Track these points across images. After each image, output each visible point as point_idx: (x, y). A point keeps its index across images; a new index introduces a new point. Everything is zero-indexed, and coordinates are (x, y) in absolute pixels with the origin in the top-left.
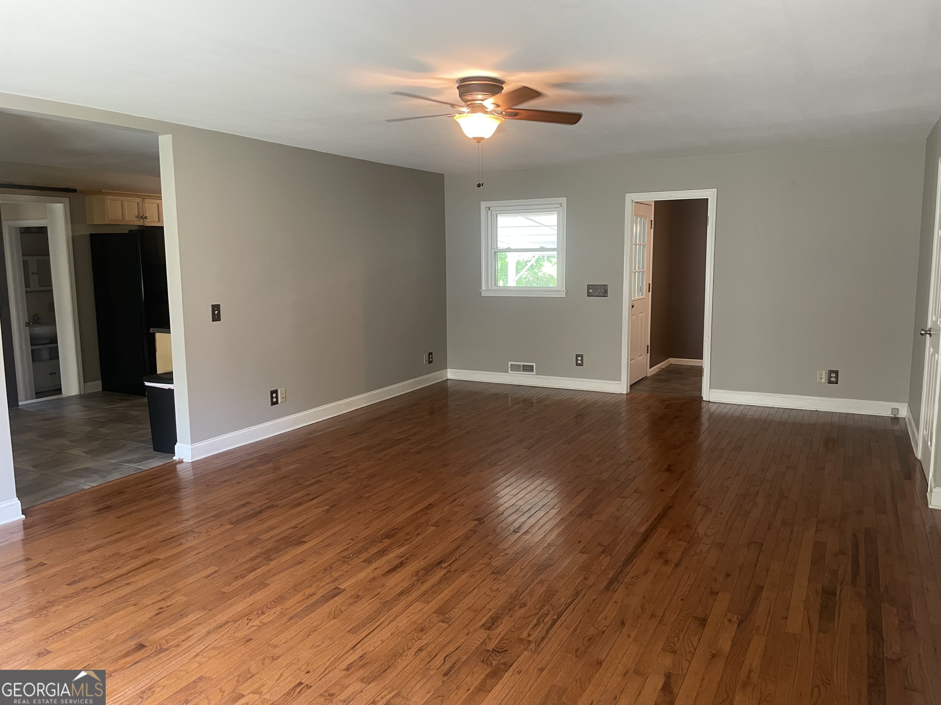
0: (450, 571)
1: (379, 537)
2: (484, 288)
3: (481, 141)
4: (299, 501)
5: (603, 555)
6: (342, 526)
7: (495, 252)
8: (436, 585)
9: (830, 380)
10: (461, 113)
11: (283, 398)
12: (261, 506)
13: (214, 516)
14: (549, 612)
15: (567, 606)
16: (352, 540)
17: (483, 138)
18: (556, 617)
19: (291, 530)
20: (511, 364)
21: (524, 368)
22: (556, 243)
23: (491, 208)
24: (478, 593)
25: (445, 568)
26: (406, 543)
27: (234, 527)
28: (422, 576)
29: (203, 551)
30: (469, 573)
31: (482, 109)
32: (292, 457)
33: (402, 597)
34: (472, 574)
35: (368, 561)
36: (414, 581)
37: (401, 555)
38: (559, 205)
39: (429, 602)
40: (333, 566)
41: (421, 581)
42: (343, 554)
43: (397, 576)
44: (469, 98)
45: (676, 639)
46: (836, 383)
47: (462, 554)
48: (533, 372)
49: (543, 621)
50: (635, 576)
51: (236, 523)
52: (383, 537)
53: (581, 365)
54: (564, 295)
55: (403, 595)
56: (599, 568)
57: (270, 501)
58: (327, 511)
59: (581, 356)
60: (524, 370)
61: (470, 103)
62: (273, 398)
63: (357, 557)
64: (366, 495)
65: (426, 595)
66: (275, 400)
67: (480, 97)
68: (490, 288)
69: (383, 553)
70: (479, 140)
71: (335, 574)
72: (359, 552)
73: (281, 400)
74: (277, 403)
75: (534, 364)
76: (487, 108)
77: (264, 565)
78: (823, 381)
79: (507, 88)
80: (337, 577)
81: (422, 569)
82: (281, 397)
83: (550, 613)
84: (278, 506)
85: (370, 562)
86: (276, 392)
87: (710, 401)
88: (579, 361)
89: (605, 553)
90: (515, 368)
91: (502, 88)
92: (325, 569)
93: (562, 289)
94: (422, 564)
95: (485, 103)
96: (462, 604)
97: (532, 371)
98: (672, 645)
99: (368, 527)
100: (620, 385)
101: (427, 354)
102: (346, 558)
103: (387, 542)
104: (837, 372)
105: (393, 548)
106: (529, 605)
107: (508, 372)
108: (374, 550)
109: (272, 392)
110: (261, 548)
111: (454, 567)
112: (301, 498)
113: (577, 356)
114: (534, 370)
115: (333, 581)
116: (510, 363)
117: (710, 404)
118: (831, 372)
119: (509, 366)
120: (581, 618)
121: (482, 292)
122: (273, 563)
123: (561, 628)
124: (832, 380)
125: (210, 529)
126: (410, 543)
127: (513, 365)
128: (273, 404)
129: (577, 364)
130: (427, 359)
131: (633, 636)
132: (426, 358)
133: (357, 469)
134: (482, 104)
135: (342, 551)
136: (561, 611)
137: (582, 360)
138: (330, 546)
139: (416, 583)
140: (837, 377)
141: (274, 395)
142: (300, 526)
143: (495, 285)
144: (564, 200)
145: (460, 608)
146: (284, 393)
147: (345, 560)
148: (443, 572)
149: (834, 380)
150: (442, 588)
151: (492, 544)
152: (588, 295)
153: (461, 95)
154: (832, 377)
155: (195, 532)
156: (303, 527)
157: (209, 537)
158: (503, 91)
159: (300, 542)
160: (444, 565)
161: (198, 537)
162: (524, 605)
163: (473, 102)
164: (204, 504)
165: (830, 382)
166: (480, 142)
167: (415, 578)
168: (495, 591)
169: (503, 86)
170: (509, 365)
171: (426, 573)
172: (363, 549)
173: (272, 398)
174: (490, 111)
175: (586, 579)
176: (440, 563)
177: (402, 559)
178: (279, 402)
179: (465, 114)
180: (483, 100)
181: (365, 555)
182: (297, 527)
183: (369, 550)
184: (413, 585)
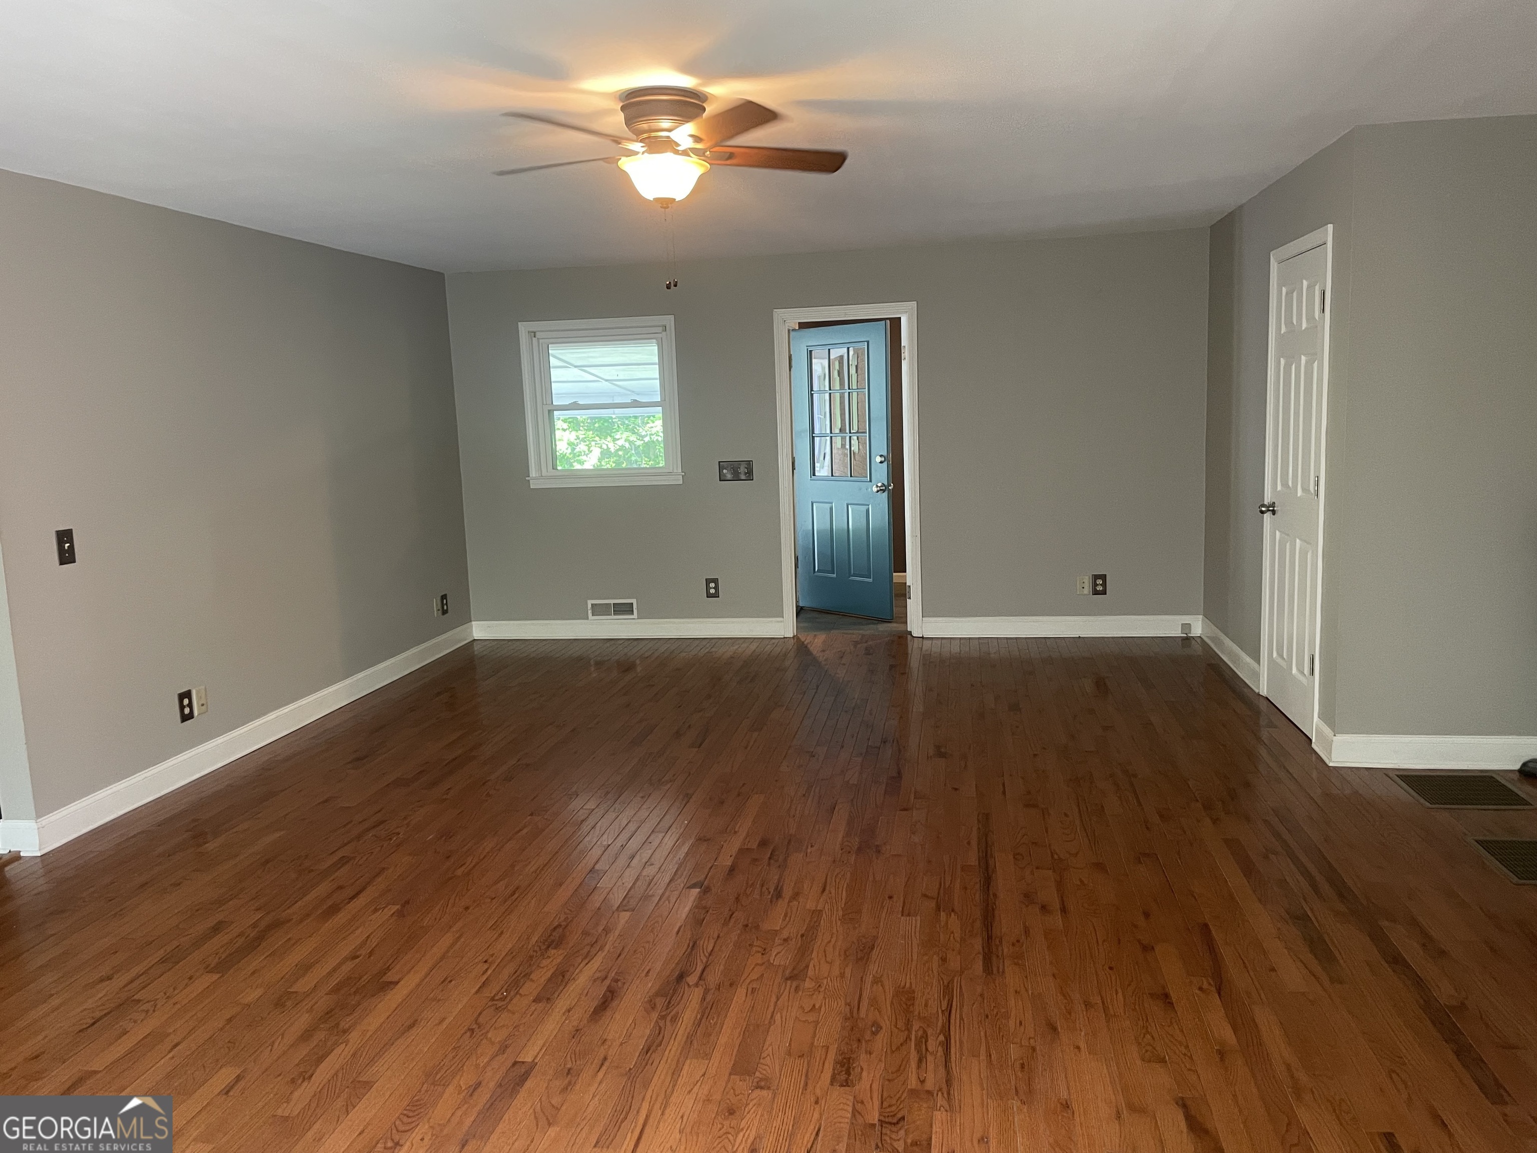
0: (709, 990)
1: (536, 948)
2: (533, 473)
3: (670, 205)
4: (330, 903)
5: (942, 914)
6: (447, 939)
7: (549, 411)
8: (701, 1019)
9: (1095, 589)
10: (631, 153)
11: (203, 705)
12: (254, 926)
13: (162, 961)
14: (925, 1032)
15: (947, 1014)
16: (486, 962)
17: (673, 200)
18: (942, 1038)
19: (350, 965)
20: (592, 604)
21: (616, 609)
22: (659, 393)
23: (537, 334)
24: (784, 1019)
25: (697, 985)
26: (593, 951)
27: (221, 977)
28: (665, 1008)
29: (184, 1038)
30: (745, 986)
31: (669, 145)
32: (259, 818)
33: (653, 1056)
34: (750, 990)
35: (545, 997)
36: (657, 1021)
37: (598, 975)
38: (661, 328)
39: (708, 1056)
40: (481, 1020)
41: (669, 1018)
42: (488, 993)
43: (617, 1016)
44: (645, 126)
45: (1148, 1036)
46: (1104, 592)
47: (710, 955)
48: (633, 614)
49: (927, 1050)
50: (1015, 941)
51: (223, 966)
52: (543, 947)
53: (716, 595)
54: (679, 480)
55: (654, 1051)
56: (952, 938)
57: (268, 913)
58: (400, 914)
59: (715, 581)
60: (616, 612)
61: (645, 135)
62: (184, 707)
63: (517, 993)
64: (459, 872)
65: (695, 1042)
66: (187, 711)
67: (665, 124)
68: (544, 473)
69: (561, 977)
70: (665, 203)
71: (497, 1036)
72: (516, 983)
73: (199, 710)
74: (191, 716)
75: (634, 601)
76: (678, 145)
77: (336, 1044)
78: (1086, 591)
79: (710, 109)
80: (505, 1041)
81: (657, 994)
82: (198, 703)
83: (929, 1034)
84: (290, 920)
85: (548, 999)
86: (188, 694)
87: (925, 636)
88: (712, 588)
89: (941, 909)
90: (599, 610)
91: (705, 109)
92: (469, 1029)
93: (675, 471)
94: (650, 985)
95: (675, 135)
96: (770, 1049)
97: (632, 612)
98: (1149, 1048)
99: (502, 933)
100: (783, 624)
101: (439, 599)
102: (497, 1000)
103: (556, 957)
104: (1104, 578)
105: (576, 965)
106: (886, 1024)
107: (588, 619)
108: (541, 976)
109: (182, 697)
110: (310, 1010)
111: (713, 978)
112: (329, 896)
113: (708, 581)
114: (635, 611)
115: (503, 1048)
116: (590, 602)
117: (925, 642)
118: (1096, 577)
119: (589, 609)
120: (982, 1034)
121: (531, 482)
122: (354, 1037)
123: (964, 1055)
124: (1098, 589)
125: (171, 989)
126: (601, 949)
127: (596, 604)
128: (185, 718)
129: (709, 595)
130: (440, 607)
131: (1082, 1045)
132: (437, 605)
133: (408, 824)
134: (668, 137)
135: (480, 987)
136: (943, 1026)
137: (716, 588)
138: (451, 981)
139: (662, 1023)
140: (1104, 584)
141: (186, 701)
142: (363, 952)
143: (553, 469)
144: (669, 320)
145: (771, 1055)
146: (203, 696)
147: (499, 1004)
148: (697, 993)
149: (1101, 589)
150: (716, 1024)
151: (750, 925)
152: (722, 478)
153: (629, 122)
154: (1098, 585)
155: (139, 1001)
156: (371, 954)
157: (178, 1006)
158: (705, 115)
159: (385, 986)
160: (692, 979)
161: (154, 1011)
162: (877, 1028)
163: (653, 134)
164: (122, 938)
165: (1096, 593)
166: (668, 207)
167: (655, 1016)
168: (809, 1011)
169: (704, 105)
170: (590, 606)
171: (669, 1002)
172: (518, 976)
173: (182, 708)
174: (683, 151)
175: (944, 960)
176: (681, 977)
177: (607, 982)
178: (196, 713)
179: (640, 155)
180: (670, 130)
181: (530, 989)
182: (358, 957)
183: (533, 976)
184: (660, 1030)
